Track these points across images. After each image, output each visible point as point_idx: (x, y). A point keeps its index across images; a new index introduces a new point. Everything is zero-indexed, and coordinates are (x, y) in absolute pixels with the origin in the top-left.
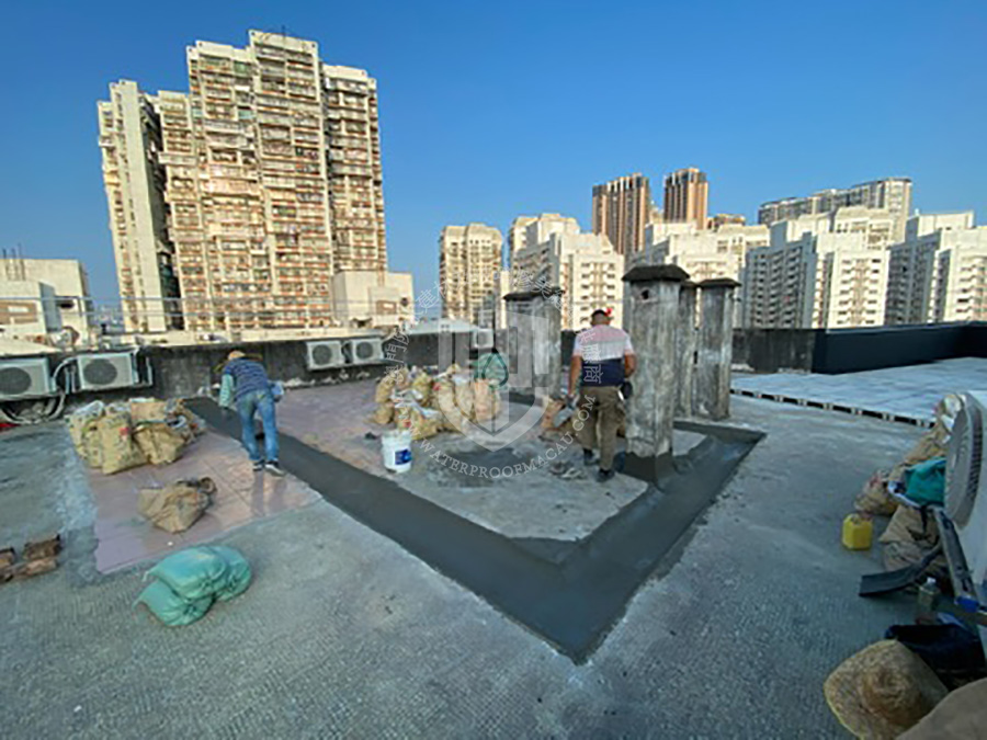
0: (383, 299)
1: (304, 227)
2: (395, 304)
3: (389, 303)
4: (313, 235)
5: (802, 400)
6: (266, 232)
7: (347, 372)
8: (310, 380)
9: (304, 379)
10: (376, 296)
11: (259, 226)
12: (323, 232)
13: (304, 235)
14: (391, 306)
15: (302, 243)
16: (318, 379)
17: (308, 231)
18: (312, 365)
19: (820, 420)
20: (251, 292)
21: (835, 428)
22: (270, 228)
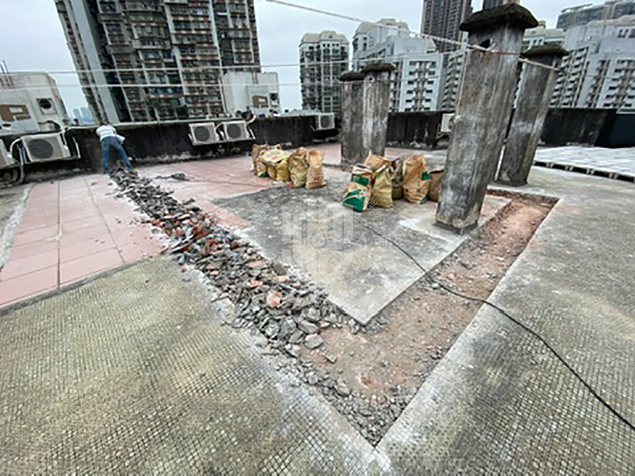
0: (258, 94)
1: (198, 39)
2: (266, 98)
3: (262, 98)
4: (206, 45)
5: (591, 170)
6: (171, 44)
7: (223, 147)
8: (197, 155)
9: (192, 154)
10: (252, 92)
11: (166, 39)
12: (212, 43)
13: (198, 45)
14: (263, 100)
15: (197, 52)
16: (203, 154)
17: (202, 43)
18: (196, 142)
19: (608, 188)
20: (170, 94)
21: (622, 195)
22: (174, 41)
